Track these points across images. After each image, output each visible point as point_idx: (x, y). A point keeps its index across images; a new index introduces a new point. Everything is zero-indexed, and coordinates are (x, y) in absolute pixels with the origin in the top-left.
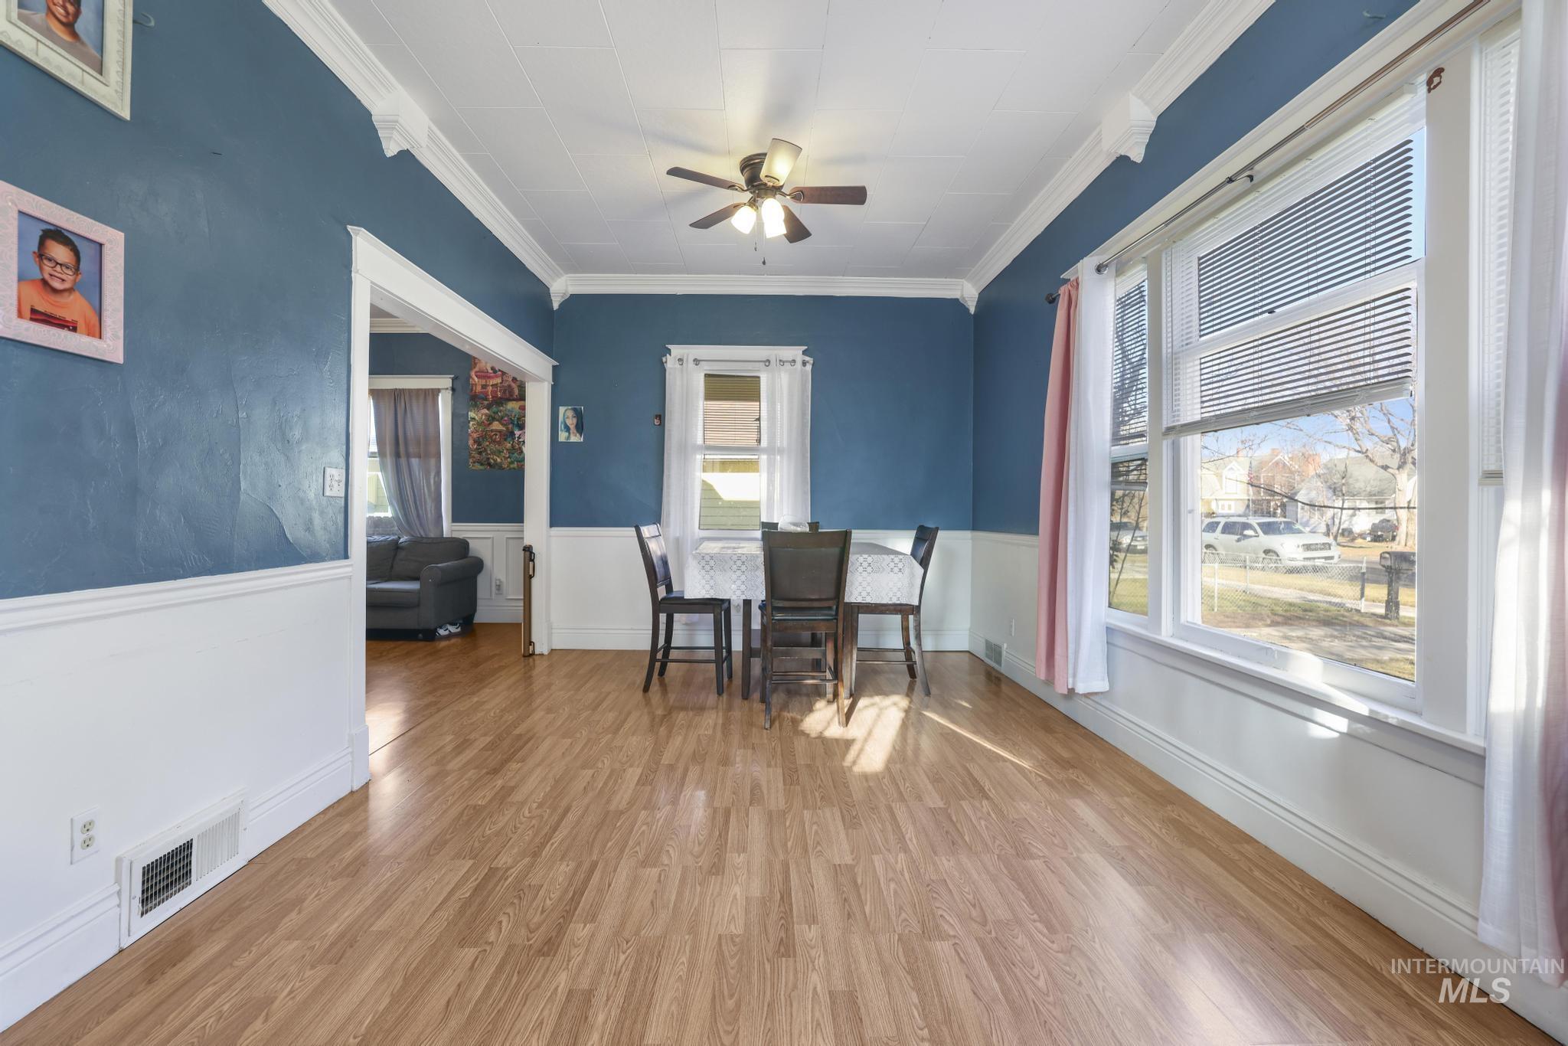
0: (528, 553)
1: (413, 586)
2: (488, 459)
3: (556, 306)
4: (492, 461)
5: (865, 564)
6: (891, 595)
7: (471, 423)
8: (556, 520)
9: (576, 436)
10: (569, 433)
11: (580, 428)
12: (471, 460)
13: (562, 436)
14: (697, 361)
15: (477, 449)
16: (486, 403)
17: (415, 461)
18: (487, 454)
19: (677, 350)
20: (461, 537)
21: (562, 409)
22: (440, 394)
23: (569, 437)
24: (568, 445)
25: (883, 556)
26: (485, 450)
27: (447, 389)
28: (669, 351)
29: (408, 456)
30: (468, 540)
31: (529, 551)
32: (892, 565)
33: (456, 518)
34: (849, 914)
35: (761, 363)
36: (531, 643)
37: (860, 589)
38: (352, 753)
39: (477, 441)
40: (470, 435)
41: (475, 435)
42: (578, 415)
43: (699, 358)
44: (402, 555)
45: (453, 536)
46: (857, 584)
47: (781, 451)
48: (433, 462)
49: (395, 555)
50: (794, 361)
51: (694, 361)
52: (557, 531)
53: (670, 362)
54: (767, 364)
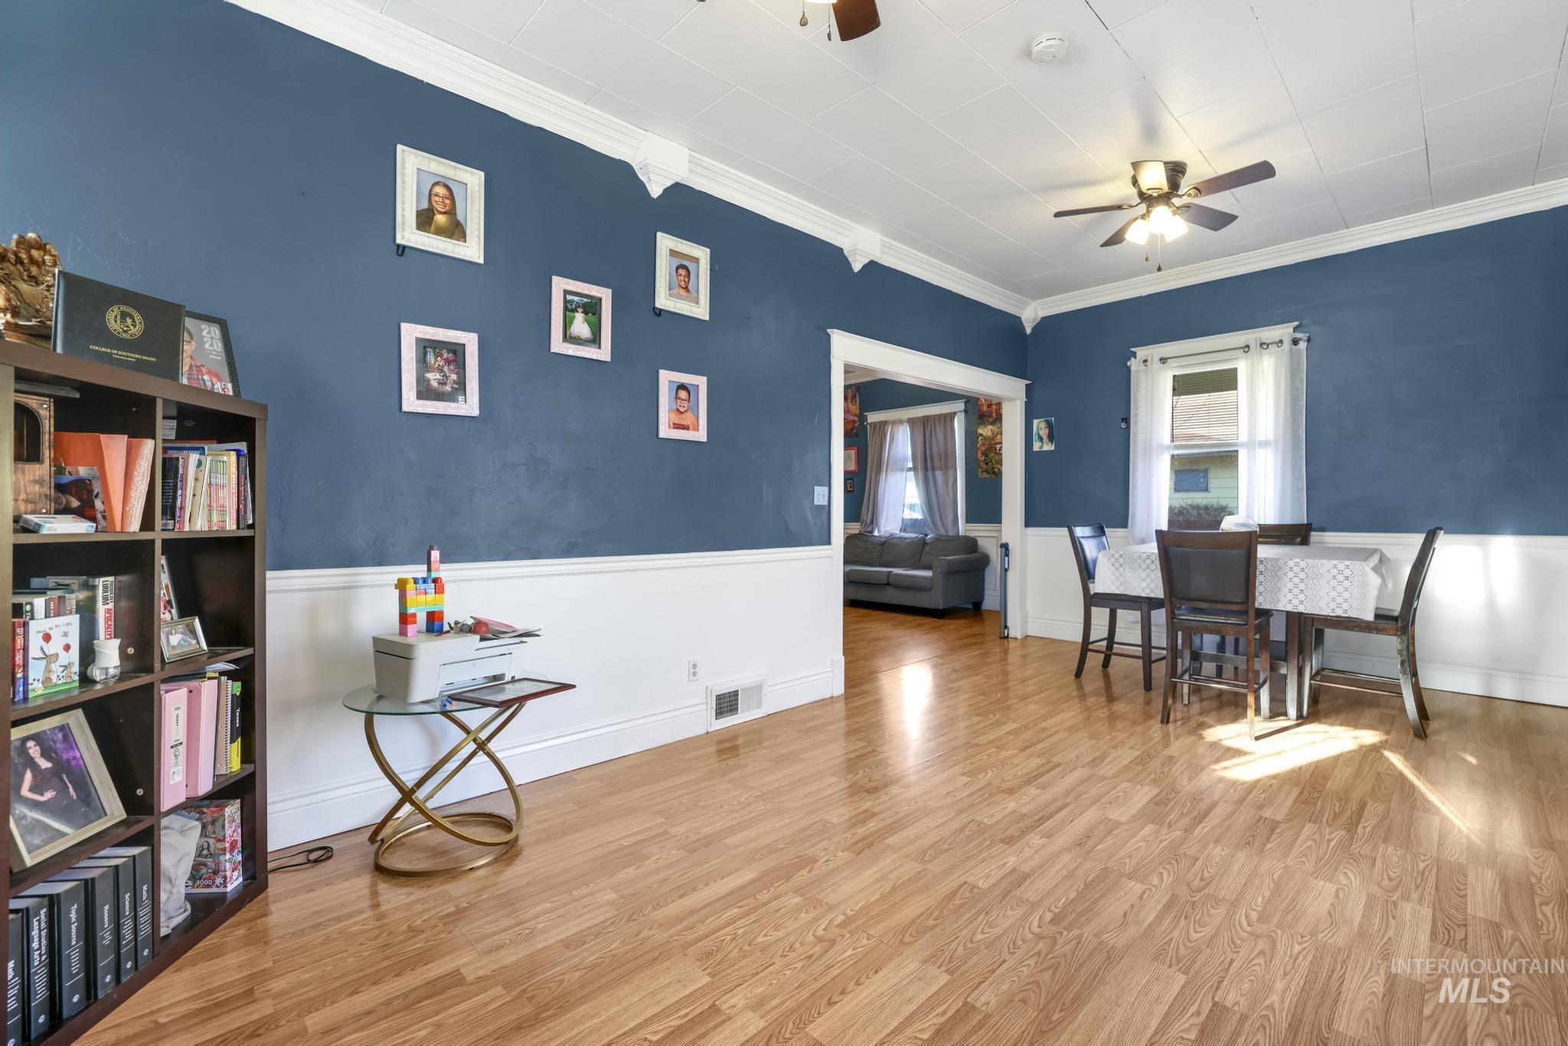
0: (1004, 549)
1: (928, 574)
2: (993, 468)
3: (1028, 331)
4: (996, 470)
5: (1297, 569)
6: (1333, 605)
7: (980, 438)
8: (1030, 521)
9: (1048, 444)
10: (1042, 443)
11: (1051, 438)
12: (980, 470)
13: (1036, 446)
14: (1163, 360)
15: (985, 460)
16: (991, 420)
17: (939, 474)
18: (993, 464)
19: (1141, 352)
20: (972, 536)
21: (1036, 422)
22: (956, 417)
23: (1042, 447)
24: (1041, 453)
25: (1322, 561)
26: (991, 461)
27: (961, 411)
28: (1134, 355)
29: (933, 469)
30: (977, 539)
31: (1004, 547)
32: (1334, 572)
33: (969, 519)
34: (1080, 844)
35: (1238, 351)
36: (1006, 627)
37: (1290, 596)
38: (832, 671)
39: (985, 454)
40: (978, 449)
41: (983, 449)
42: (1050, 425)
43: (1165, 356)
44: (927, 548)
45: (967, 535)
46: (1286, 590)
47: (1265, 444)
48: (951, 473)
49: (923, 550)
50: (1281, 341)
51: (1160, 360)
52: (1031, 531)
53: (1134, 364)
54: (1246, 350)
